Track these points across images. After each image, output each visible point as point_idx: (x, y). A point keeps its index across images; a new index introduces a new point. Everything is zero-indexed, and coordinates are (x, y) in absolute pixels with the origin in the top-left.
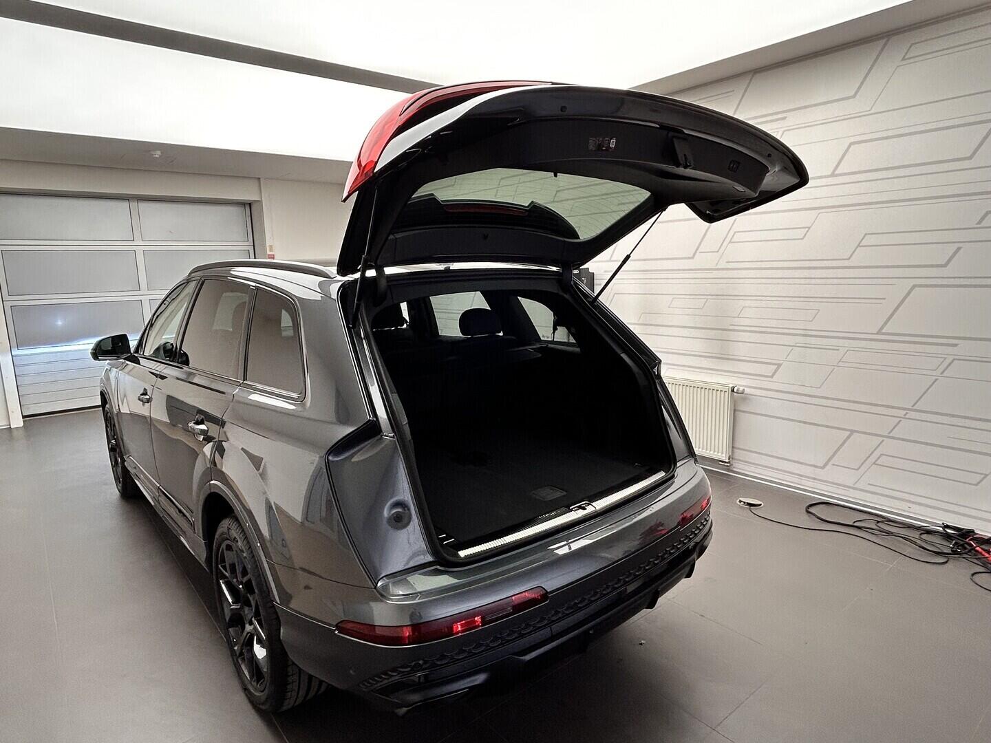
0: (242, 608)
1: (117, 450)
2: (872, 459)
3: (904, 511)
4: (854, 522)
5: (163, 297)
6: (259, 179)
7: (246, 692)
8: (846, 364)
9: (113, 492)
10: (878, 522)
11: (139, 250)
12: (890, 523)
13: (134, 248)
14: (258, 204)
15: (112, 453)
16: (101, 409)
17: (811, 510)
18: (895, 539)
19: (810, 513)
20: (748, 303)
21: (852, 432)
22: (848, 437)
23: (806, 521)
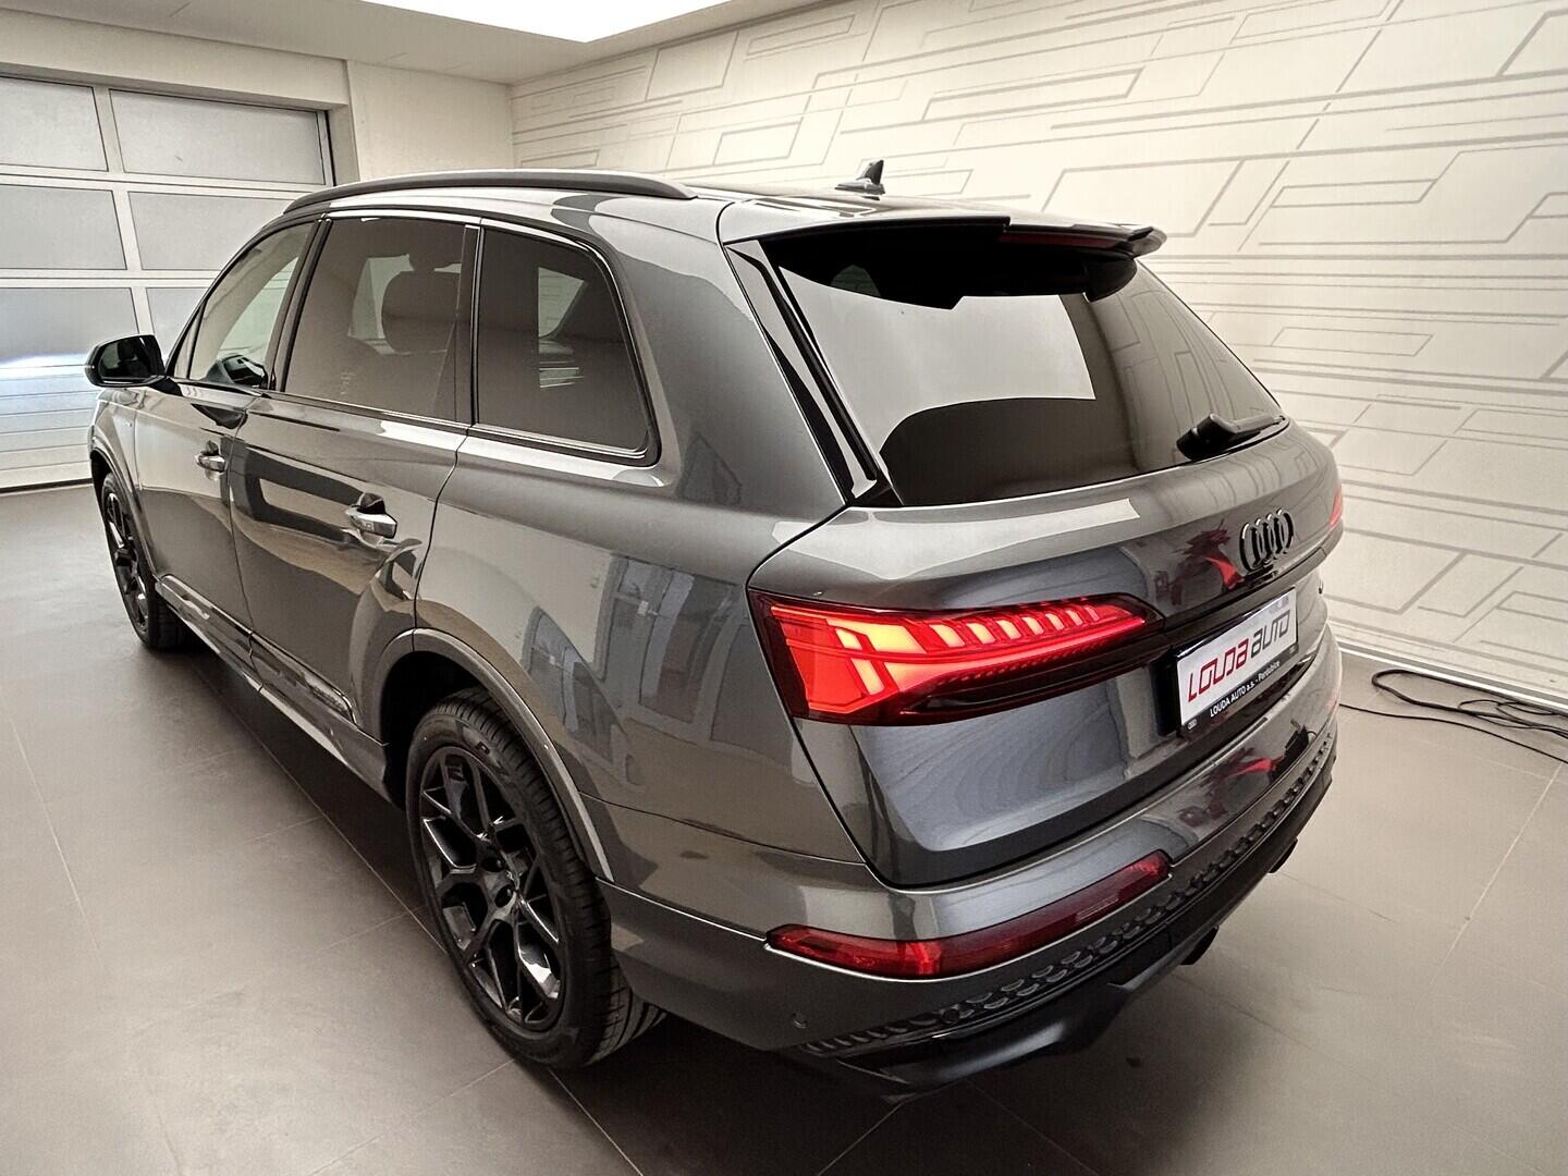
0: (478, 874)
1: (132, 562)
2: (1497, 598)
3: (1543, 687)
4: (1463, 703)
5: (209, 284)
6: (344, 62)
7: (493, 1027)
8: (1470, 434)
9: (130, 639)
10: (1500, 704)
11: (121, 192)
12: (1519, 707)
13: (110, 186)
14: (344, 111)
15: (119, 568)
16: (92, 485)
17: (1382, 681)
18: (1542, 735)
19: (1381, 687)
20: (1295, 321)
21: (1464, 552)
22: (1456, 561)
23: (1373, 700)
